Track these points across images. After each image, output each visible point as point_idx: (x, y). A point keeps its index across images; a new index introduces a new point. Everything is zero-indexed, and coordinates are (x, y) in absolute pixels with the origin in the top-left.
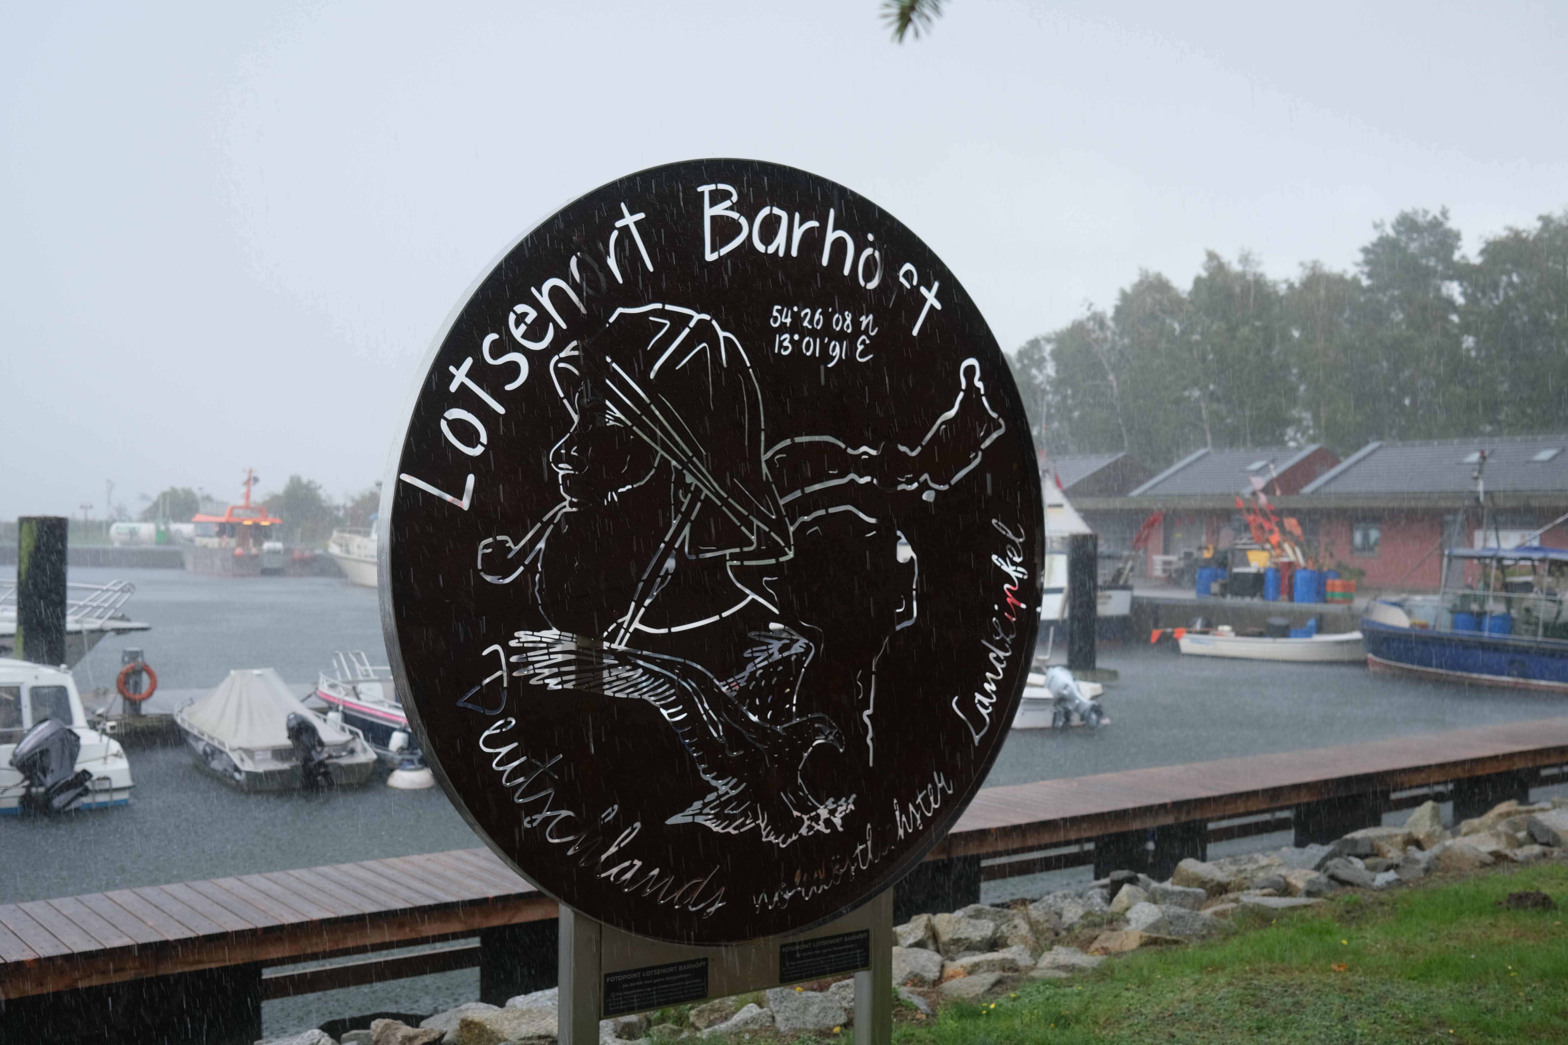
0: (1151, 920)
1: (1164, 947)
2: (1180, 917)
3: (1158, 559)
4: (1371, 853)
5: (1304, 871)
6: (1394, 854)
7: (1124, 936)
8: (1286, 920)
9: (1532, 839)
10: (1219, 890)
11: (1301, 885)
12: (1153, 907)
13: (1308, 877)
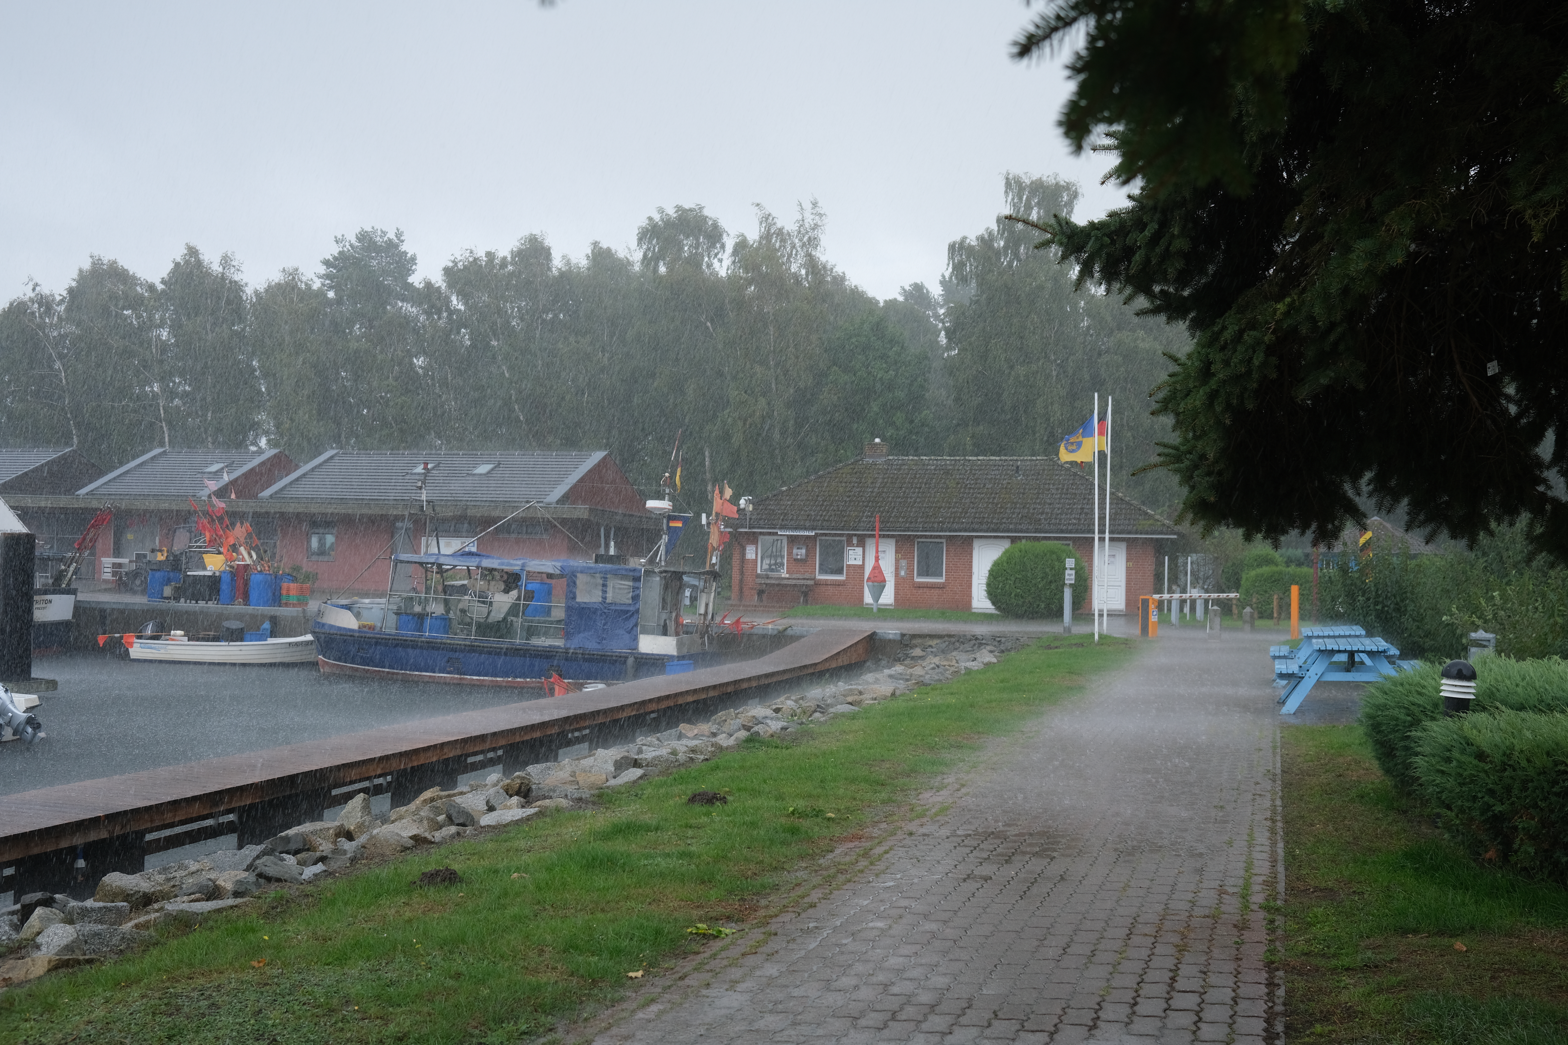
0: (65, 942)
1: (76, 969)
2: (97, 934)
3: (108, 561)
4: (303, 848)
5: (233, 873)
6: (325, 847)
7: (30, 963)
8: (211, 923)
9: (450, 820)
10: (146, 900)
11: (229, 886)
12: (68, 927)
13: (238, 878)
